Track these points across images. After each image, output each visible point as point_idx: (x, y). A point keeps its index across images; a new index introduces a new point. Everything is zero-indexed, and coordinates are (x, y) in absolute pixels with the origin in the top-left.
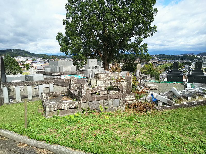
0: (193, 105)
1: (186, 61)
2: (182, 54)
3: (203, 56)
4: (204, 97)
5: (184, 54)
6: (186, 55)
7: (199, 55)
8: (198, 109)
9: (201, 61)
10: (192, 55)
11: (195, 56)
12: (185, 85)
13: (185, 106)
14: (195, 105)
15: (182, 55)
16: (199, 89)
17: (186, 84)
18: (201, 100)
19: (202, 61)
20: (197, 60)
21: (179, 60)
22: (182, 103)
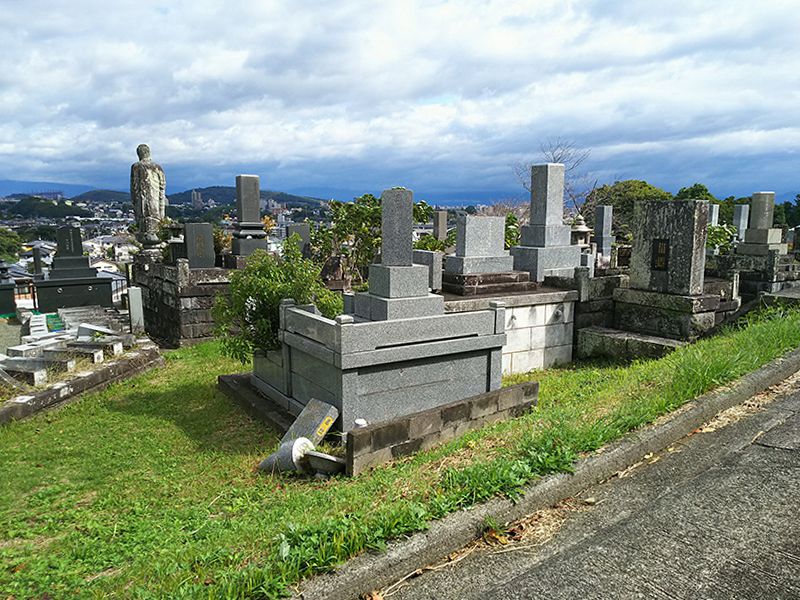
0: (60, 400)
1: (34, 223)
2: (14, 196)
3: (97, 205)
4: (96, 360)
5: (24, 195)
6: (31, 198)
7: (82, 198)
8: (79, 411)
9: (93, 222)
10: (56, 199)
11: (69, 203)
12: (24, 322)
13: (26, 410)
14: (66, 397)
15: (13, 200)
16: (76, 330)
17: (28, 321)
18: (85, 374)
19: (97, 222)
20: (78, 218)
21: (6, 219)
22: (12, 401)
